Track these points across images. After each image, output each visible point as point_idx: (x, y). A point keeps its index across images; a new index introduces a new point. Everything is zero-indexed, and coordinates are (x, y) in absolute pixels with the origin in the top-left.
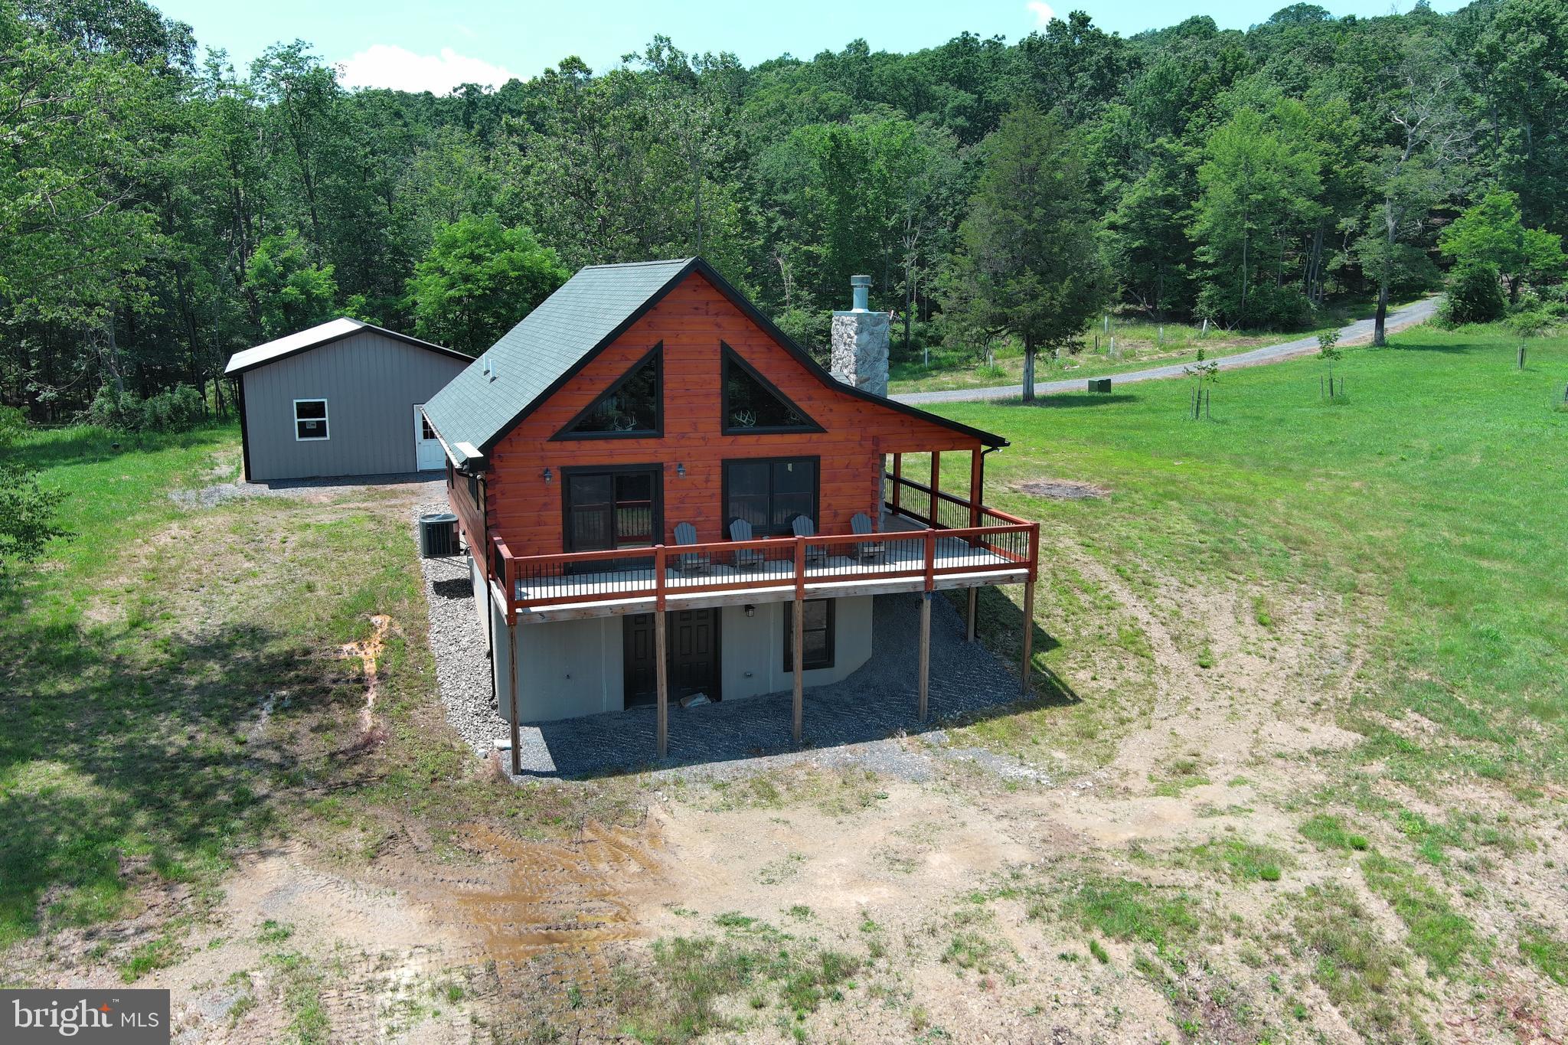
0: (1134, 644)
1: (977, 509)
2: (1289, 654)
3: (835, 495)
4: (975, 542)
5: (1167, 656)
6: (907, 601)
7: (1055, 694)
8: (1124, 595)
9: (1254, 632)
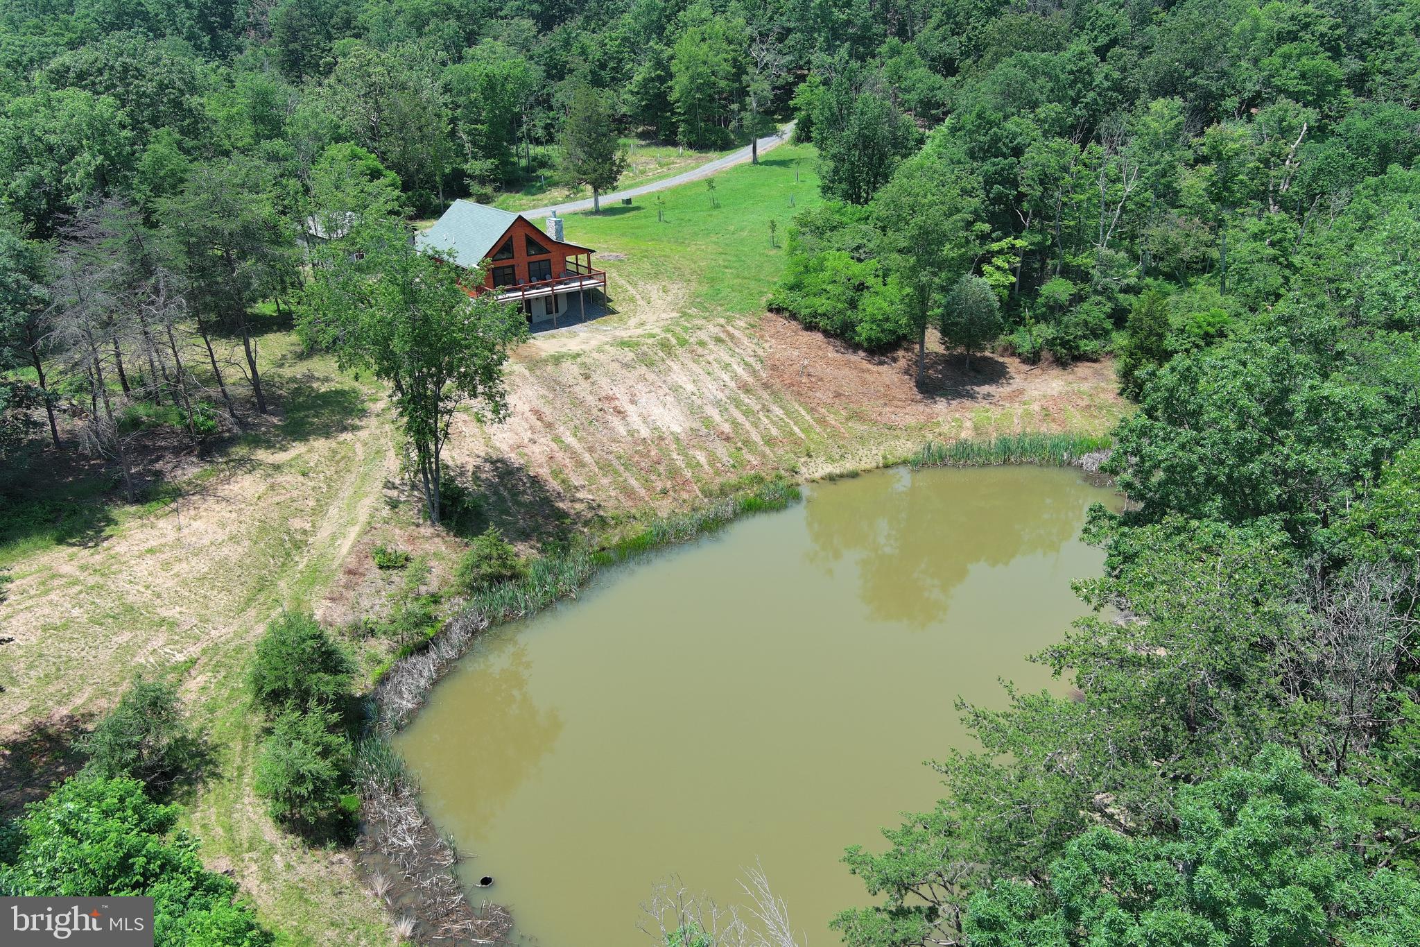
0: (632, 300)
1: (589, 268)
2: (669, 299)
3: (555, 269)
4: (590, 278)
5: (640, 302)
6: (578, 293)
7: (613, 312)
8: (630, 288)
9: (661, 293)
